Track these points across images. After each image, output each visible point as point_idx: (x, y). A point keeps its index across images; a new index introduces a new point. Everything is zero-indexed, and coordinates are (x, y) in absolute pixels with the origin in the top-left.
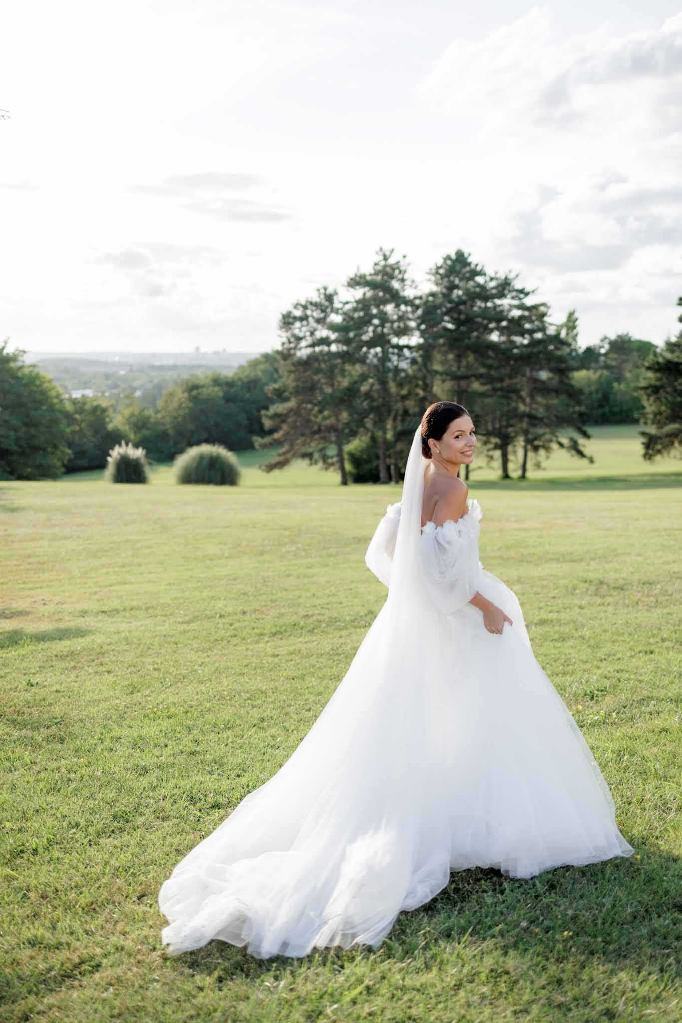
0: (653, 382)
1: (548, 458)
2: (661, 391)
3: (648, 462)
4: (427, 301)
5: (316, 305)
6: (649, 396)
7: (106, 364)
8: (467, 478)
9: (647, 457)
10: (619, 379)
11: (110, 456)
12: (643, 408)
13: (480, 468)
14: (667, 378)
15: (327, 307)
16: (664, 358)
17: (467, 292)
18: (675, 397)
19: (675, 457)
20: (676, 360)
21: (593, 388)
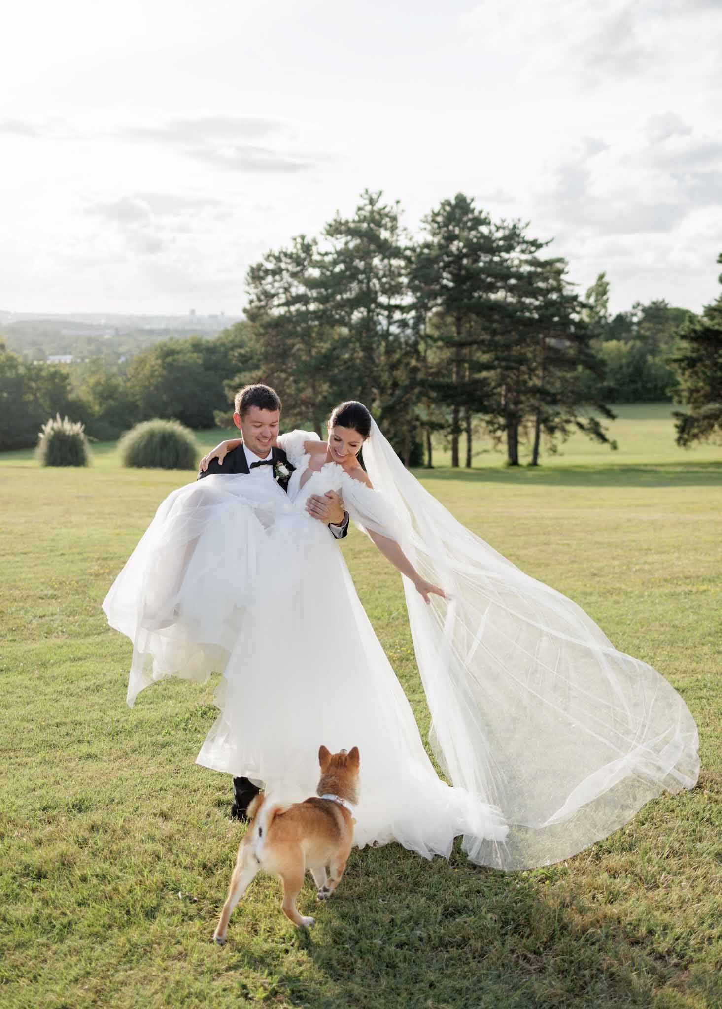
0: (689, 354)
1: (565, 441)
2: (699, 364)
3: (682, 448)
4: (422, 253)
5: (290, 256)
6: (684, 369)
7: (90, 327)
8: (469, 464)
9: (682, 442)
10: (654, 352)
11: (42, 431)
12: (678, 383)
13: (485, 451)
14: (706, 349)
15: (304, 259)
16: (702, 325)
17: (469, 244)
18: (715, 372)
19: (714, 444)
20: (716, 327)
21: (624, 361)
